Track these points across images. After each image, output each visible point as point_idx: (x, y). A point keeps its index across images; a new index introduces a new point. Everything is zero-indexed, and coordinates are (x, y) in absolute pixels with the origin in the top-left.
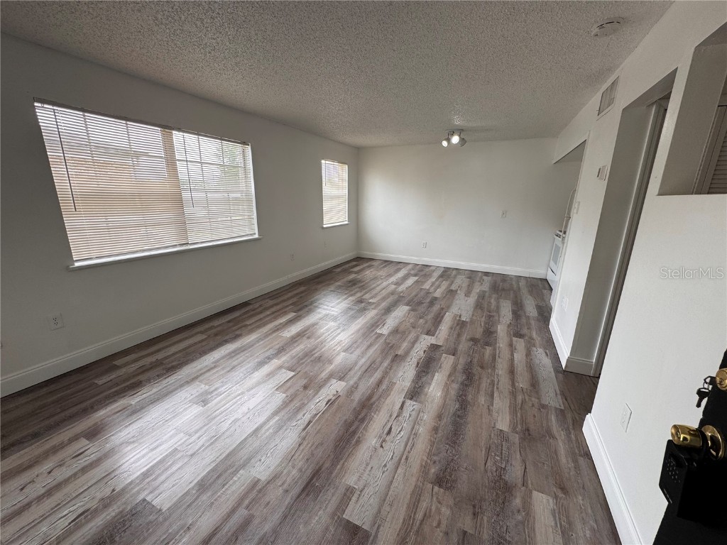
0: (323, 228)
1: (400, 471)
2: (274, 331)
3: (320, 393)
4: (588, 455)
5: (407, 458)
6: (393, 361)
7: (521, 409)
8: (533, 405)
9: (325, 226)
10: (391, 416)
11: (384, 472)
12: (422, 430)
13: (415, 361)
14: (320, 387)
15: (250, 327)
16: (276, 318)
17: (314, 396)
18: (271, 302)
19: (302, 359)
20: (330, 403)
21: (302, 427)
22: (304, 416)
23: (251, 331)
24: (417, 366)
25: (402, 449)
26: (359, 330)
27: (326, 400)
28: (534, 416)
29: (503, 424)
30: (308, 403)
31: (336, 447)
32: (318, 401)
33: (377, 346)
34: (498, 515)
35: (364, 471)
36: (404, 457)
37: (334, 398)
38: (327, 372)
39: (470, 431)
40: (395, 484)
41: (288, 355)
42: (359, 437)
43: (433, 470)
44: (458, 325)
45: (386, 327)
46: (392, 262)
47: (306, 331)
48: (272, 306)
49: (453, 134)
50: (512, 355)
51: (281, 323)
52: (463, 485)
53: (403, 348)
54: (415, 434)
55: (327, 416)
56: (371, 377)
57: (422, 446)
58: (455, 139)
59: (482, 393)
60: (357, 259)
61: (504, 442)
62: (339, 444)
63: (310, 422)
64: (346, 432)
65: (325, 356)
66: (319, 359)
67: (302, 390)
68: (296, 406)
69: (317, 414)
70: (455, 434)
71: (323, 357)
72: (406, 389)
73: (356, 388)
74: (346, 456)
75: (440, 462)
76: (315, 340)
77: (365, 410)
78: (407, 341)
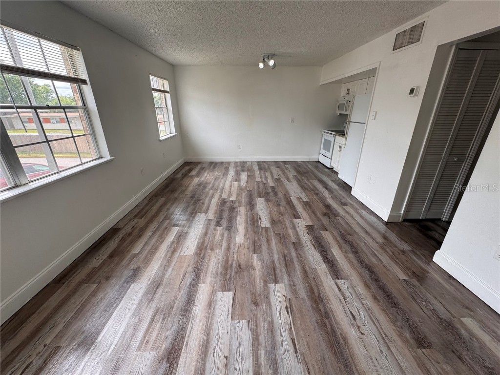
0: (160, 141)
1: (393, 350)
2: (173, 252)
3: (273, 304)
5: (386, 336)
6: (296, 249)
7: (397, 258)
9: (161, 139)
10: (340, 300)
11: (386, 358)
12: (369, 302)
13: (309, 243)
14: (268, 297)
15: (142, 256)
17: (271, 309)
18: (142, 222)
19: (226, 274)
20: (289, 309)
21: (292, 350)
22: (282, 336)
23: (147, 261)
24: (315, 248)
25: (376, 329)
26: (247, 230)
27: (284, 309)
28: (407, 261)
29: (402, 276)
30: (272, 319)
31: (335, 354)
32: (278, 313)
33: (273, 240)
35: (375, 366)
36: (383, 334)
37: (288, 304)
38: (258, 278)
40: (402, 365)
41: (209, 274)
42: (341, 334)
43: (408, 336)
44: (306, 205)
45: (264, 220)
47: (203, 243)
51: (173, 242)
52: (433, 339)
53: (292, 235)
54: (369, 309)
55: (299, 324)
56: (295, 269)
57: (382, 318)
58: (271, 63)
59: (369, 255)
60: (186, 164)
61: (414, 289)
62: (335, 350)
63: (293, 340)
64: (329, 335)
65: (243, 263)
66: (240, 268)
67: (255, 308)
68: (266, 328)
69: (291, 328)
70: (388, 296)
71: (241, 265)
72: (327, 271)
73: (295, 286)
74: (350, 359)
75: (404, 325)
76: (220, 249)
77: (320, 304)
78: (289, 228)
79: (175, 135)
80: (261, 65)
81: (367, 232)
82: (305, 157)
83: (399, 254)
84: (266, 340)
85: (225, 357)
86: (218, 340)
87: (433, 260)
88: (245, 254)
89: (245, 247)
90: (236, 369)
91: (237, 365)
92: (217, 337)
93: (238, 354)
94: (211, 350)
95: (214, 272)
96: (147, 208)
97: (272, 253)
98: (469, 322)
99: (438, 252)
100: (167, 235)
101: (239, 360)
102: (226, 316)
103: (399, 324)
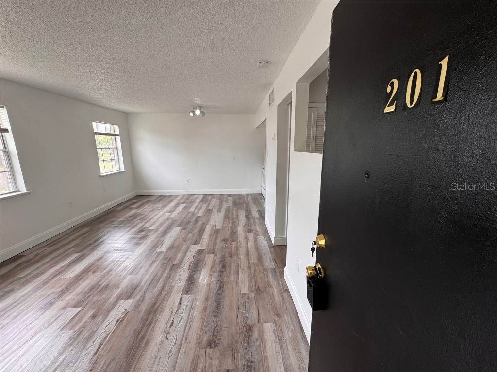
1: (182, 350)
2: (56, 275)
3: (109, 316)
4: (287, 291)
5: (186, 339)
6: (171, 270)
7: (254, 276)
8: (260, 272)
9: (102, 175)
10: (172, 312)
11: (170, 357)
12: (196, 314)
13: (187, 265)
14: (109, 312)
15: (24, 279)
16: (56, 263)
17: (104, 320)
18: (49, 249)
19: (89, 293)
20: (119, 322)
21: (93, 352)
22: (94, 342)
24: (189, 269)
25: (182, 334)
26: (142, 254)
27: (116, 320)
28: (261, 278)
29: (245, 289)
30: (97, 329)
31: (128, 355)
32: (107, 324)
33: (157, 262)
34: (246, 348)
35: (154, 363)
36: (184, 338)
37: (123, 316)
38: (114, 296)
39: (226, 302)
40: (179, 361)
41: (73, 294)
42: (148, 339)
43: (205, 339)
44: (214, 232)
45: (164, 245)
48: (51, 253)
49: (196, 109)
50: (247, 244)
51: (63, 267)
52: (225, 340)
53: (178, 258)
54: (191, 318)
55: (117, 333)
56: (154, 287)
57: (196, 325)
58: (198, 112)
59: (232, 273)
60: (138, 197)
61: (246, 300)
62: (130, 352)
63: (101, 345)
64: (136, 340)
65: (112, 283)
66: (106, 287)
67: (91, 320)
68: (85, 336)
69: (108, 335)
70: (218, 307)
71: (110, 285)
72: (182, 288)
73: (142, 301)
74: (137, 359)
75: (209, 330)
76: (102, 272)
77: (151, 316)
78: (180, 253)
79: (123, 171)
80: (191, 114)
81: (248, 255)
82: (249, 190)
95: (79, 291)
97: (146, 274)
98: (268, 326)
99: (286, 270)
100: (62, 261)
102: (57, 328)
103: (206, 329)
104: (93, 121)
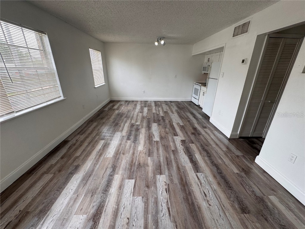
0: (95, 88)
1: (227, 214)
2: (100, 155)
3: (158, 187)
5: (224, 206)
6: (174, 154)
7: (233, 160)
9: (96, 87)
10: (198, 185)
11: (223, 219)
12: (215, 186)
13: (182, 151)
14: (155, 183)
15: (81, 158)
16: (94, 147)
17: (156, 190)
18: (82, 137)
19: (131, 169)
20: (168, 190)
21: (167, 214)
22: (162, 206)
23: (84, 160)
24: (186, 154)
25: (218, 202)
26: (145, 142)
27: (164, 190)
28: (239, 162)
29: (236, 171)
30: (157, 196)
31: (193, 217)
32: (161, 192)
33: (161, 147)
34: (271, 215)
35: (216, 224)
37: (167, 187)
38: (150, 172)
39: (230, 179)
40: (232, 223)
41: (121, 169)
42: (197, 205)
43: (237, 206)
44: (182, 128)
45: (156, 136)
46: (129, 102)
47: (118, 150)
48: (85, 139)
49: (161, 39)
50: (211, 137)
51: (100, 150)
52: (251, 208)
53: (172, 146)
54: (215, 190)
56: (172, 166)
57: (222, 196)
58: (162, 42)
59: (217, 158)
60: (111, 102)
61: (243, 178)
62: (193, 215)
63: (168, 208)
64: (190, 205)
65: (141, 162)
66: (140, 165)
67: (147, 189)
68: (153, 201)
69: (168, 201)
70: (227, 183)
71: (141, 163)
72: (191, 167)
73: (172, 176)
74: (202, 220)
75: (235, 200)
76: (129, 154)
77: (186, 188)
78: (170, 141)
79: (104, 85)
80: (156, 44)
81: (217, 144)
83: (235, 158)
84: (153, 208)
85: (127, 218)
86: (124, 208)
87: (255, 161)
88: (143, 157)
89: (143, 153)
90: (133, 225)
91: (134, 223)
92: (123, 206)
93: (135, 216)
94: (119, 214)
95: (124, 168)
96: (86, 128)
97: (160, 157)
98: (273, 198)
99: (257, 157)
100: (97, 145)
101: (135, 220)
102: (130, 194)
103: (232, 199)
104: (90, 48)
